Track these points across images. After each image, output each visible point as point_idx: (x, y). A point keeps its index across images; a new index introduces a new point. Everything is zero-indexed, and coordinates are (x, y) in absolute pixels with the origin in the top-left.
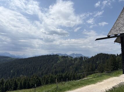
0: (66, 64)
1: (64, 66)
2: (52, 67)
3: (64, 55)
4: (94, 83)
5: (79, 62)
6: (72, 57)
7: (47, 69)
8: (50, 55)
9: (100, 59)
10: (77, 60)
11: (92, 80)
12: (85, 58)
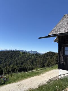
0: (25, 58)
1: (23, 60)
2: (14, 60)
3: (24, 52)
4: (38, 75)
5: (35, 57)
6: (30, 53)
7: (10, 61)
8: (14, 51)
9: (49, 56)
10: (33, 56)
11: (38, 72)
12: (39, 54)
